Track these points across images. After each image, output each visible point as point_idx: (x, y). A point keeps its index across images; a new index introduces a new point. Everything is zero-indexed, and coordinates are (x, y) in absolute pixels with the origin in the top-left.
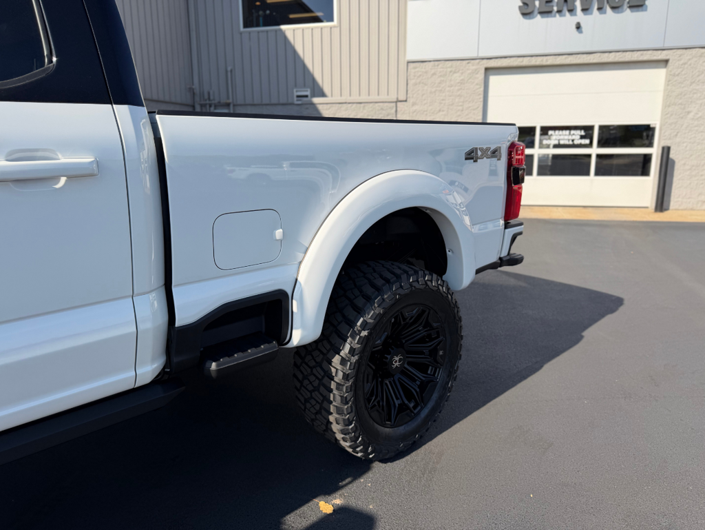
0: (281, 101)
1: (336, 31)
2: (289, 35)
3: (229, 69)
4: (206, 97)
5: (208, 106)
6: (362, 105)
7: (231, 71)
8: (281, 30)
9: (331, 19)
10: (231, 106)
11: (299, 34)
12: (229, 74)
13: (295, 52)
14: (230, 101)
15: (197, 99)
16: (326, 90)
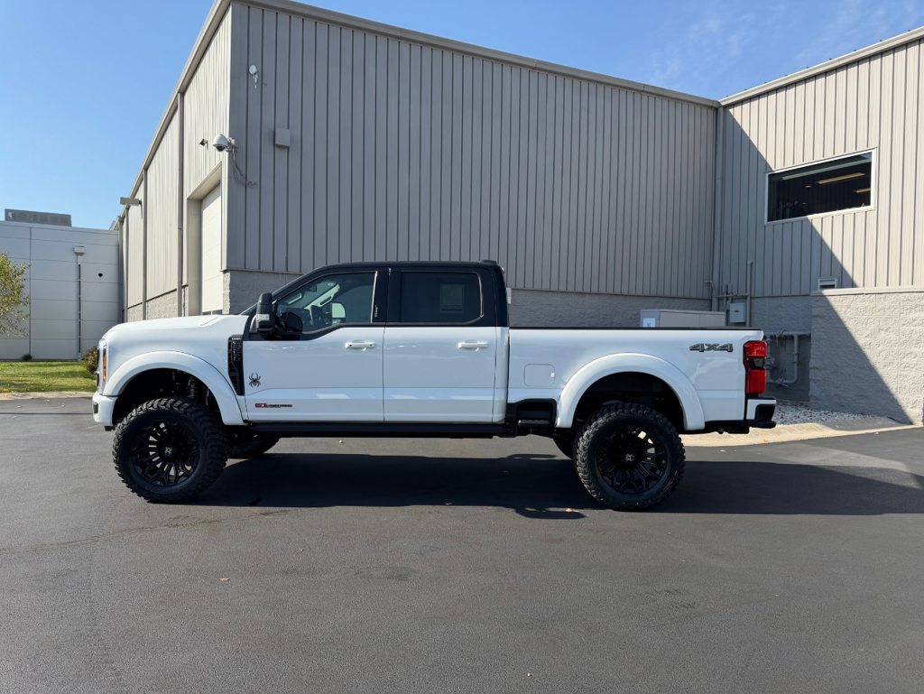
0: (803, 293)
1: (872, 216)
2: (817, 225)
3: (749, 262)
4: (724, 290)
5: (725, 300)
6: (883, 296)
7: (752, 264)
8: (807, 219)
9: (868, 203)
10: (749, 298)
11: (827, 222)
12: (749, 267)
13: (822, 241)
14: (748, 293)
15: (715, 293)
16: (857, 279)
